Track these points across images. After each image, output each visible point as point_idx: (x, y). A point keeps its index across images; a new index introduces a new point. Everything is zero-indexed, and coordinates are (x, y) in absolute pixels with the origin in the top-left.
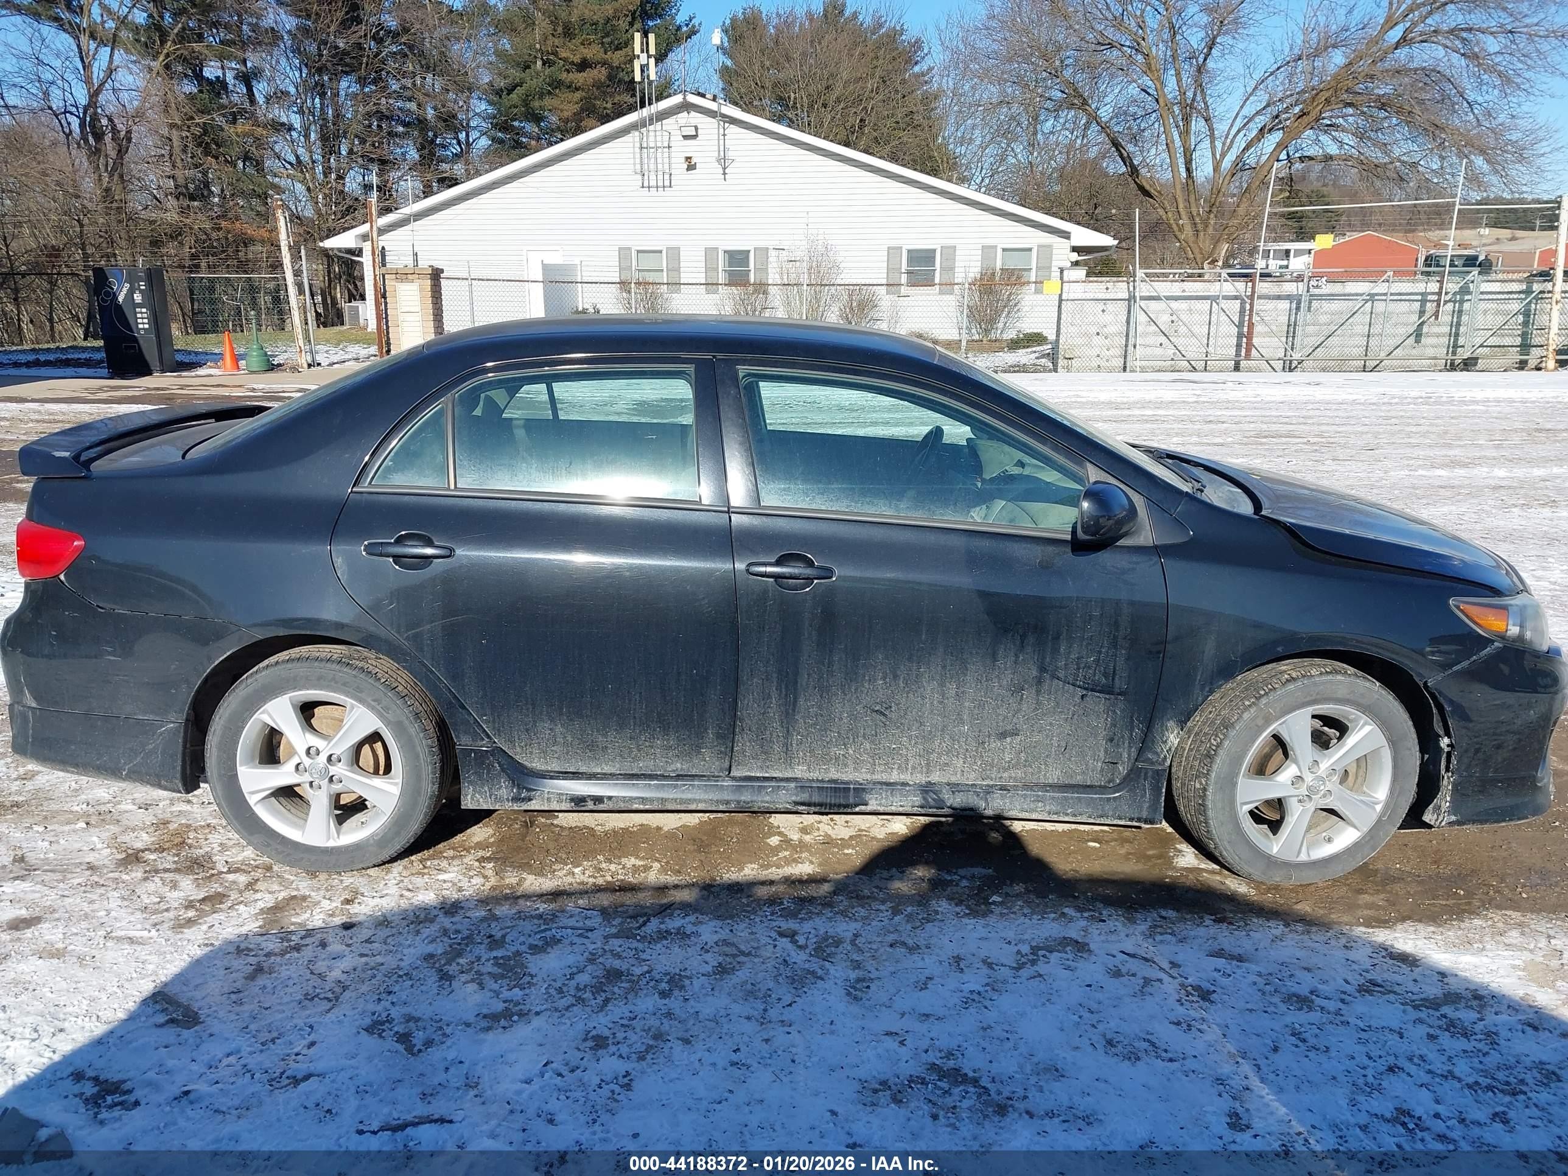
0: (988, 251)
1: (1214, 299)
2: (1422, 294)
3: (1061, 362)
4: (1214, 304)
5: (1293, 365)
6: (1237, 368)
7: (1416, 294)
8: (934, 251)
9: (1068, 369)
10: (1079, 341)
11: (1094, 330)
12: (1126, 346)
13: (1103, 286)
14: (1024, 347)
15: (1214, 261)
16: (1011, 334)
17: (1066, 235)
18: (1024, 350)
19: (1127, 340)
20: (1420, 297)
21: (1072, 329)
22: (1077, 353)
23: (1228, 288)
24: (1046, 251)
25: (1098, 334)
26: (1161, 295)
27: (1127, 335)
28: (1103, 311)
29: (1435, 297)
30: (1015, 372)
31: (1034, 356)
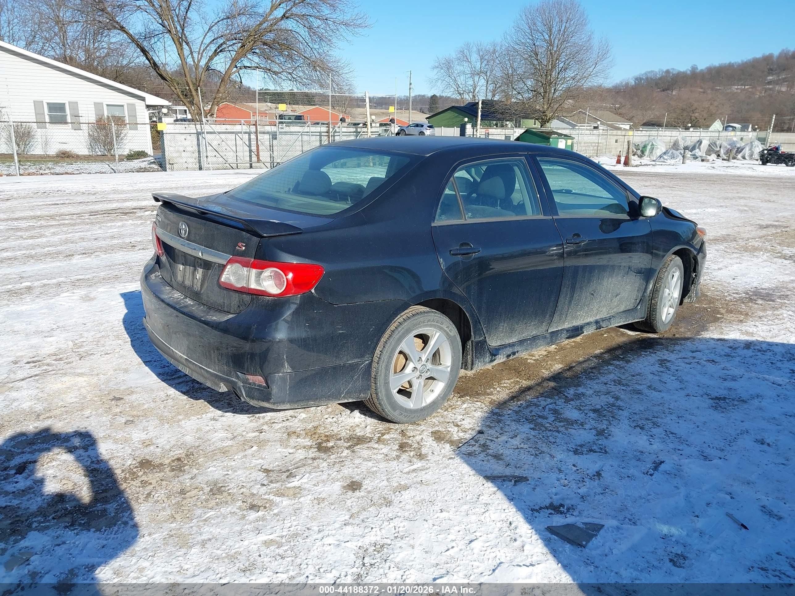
0: (98, 106)
1: (236, 133)
2: (319, 132)
3: (168, 166)
4: (237, 136)
5: (275, 165)
6: (251, 167)
7: (317, 132)
8: (64, 104)
9: (172, 170)
10: (175, 155)
11: (182, 149)
12: (199, 157)
13: (183, 126)
14: (137, 159)
15: (212, 115)
16: (126, 152)
17: (143, 99)
18: (138, 160)
19: (199, 154)
20: (318, 134)
21: (171, 149)
22: (175, 161)
23: (245, 128)
24: (132, 107)
25: (184, 151)
26: (216, 131)
27: (199, 152)
28: (185, 139)
29: (326, 134)
30: (142, 172)
31: (146, 163)
